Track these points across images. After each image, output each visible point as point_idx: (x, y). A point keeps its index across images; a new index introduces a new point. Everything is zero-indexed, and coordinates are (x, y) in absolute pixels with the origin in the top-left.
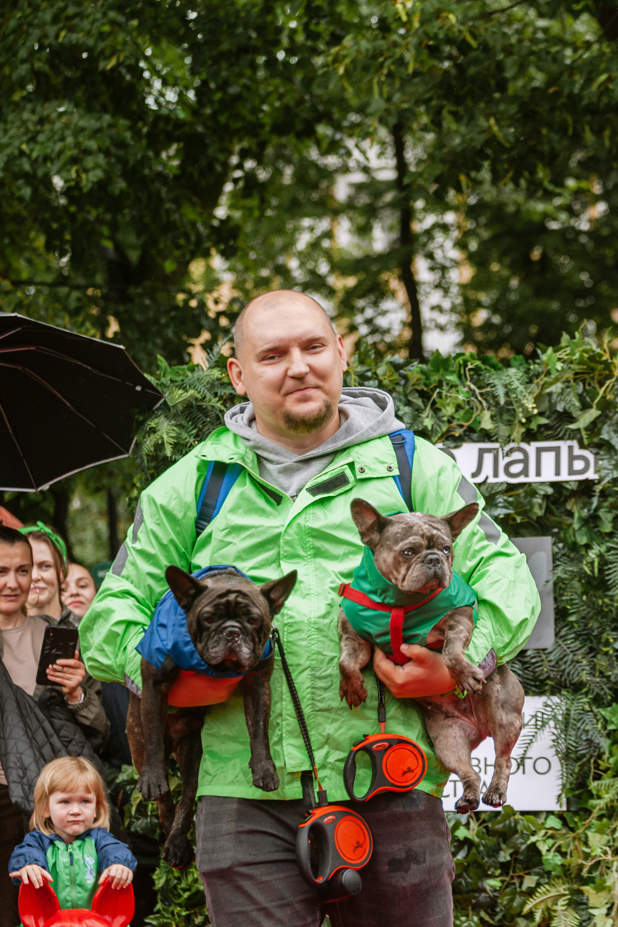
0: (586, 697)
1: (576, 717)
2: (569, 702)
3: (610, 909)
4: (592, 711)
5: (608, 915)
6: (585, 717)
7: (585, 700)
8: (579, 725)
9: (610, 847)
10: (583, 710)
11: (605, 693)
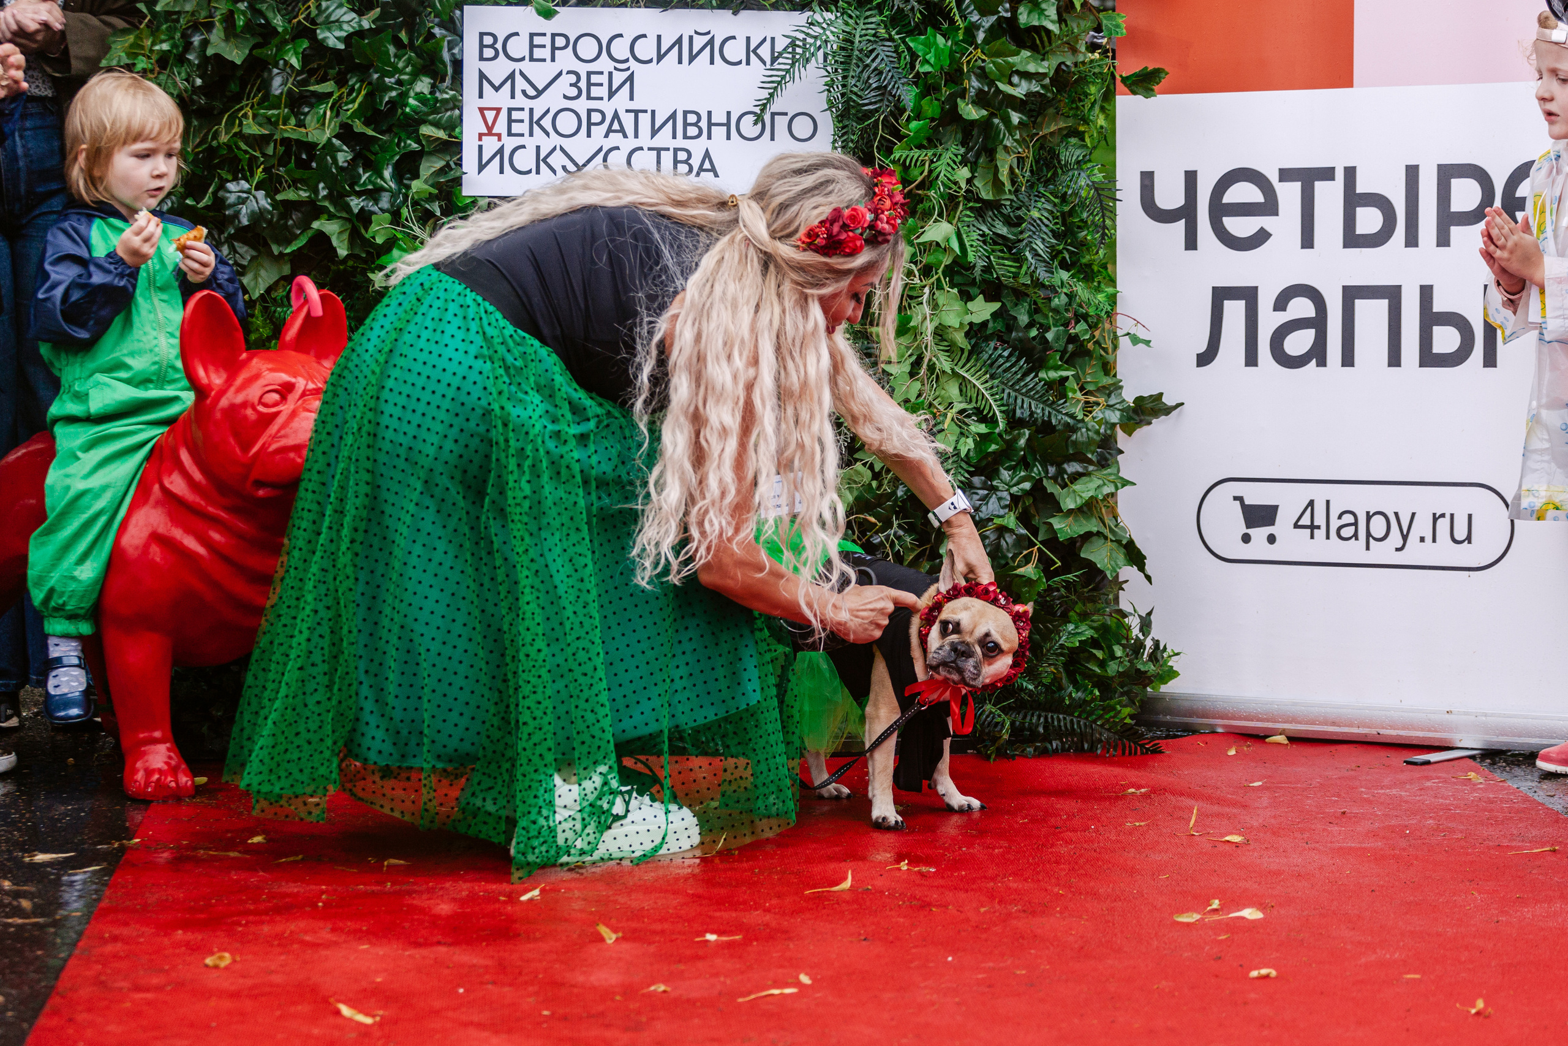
0: (881, 14)
1: (863, 46)
2: (851, 22)
3: (917, 364)
4: (891, 39)
5: (912, 374)
6: (879, 49)
7: (878, 19)
8: (868, 61)
9: (915, 263)
10: (874, 35)
11: (912, 9)
